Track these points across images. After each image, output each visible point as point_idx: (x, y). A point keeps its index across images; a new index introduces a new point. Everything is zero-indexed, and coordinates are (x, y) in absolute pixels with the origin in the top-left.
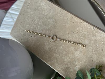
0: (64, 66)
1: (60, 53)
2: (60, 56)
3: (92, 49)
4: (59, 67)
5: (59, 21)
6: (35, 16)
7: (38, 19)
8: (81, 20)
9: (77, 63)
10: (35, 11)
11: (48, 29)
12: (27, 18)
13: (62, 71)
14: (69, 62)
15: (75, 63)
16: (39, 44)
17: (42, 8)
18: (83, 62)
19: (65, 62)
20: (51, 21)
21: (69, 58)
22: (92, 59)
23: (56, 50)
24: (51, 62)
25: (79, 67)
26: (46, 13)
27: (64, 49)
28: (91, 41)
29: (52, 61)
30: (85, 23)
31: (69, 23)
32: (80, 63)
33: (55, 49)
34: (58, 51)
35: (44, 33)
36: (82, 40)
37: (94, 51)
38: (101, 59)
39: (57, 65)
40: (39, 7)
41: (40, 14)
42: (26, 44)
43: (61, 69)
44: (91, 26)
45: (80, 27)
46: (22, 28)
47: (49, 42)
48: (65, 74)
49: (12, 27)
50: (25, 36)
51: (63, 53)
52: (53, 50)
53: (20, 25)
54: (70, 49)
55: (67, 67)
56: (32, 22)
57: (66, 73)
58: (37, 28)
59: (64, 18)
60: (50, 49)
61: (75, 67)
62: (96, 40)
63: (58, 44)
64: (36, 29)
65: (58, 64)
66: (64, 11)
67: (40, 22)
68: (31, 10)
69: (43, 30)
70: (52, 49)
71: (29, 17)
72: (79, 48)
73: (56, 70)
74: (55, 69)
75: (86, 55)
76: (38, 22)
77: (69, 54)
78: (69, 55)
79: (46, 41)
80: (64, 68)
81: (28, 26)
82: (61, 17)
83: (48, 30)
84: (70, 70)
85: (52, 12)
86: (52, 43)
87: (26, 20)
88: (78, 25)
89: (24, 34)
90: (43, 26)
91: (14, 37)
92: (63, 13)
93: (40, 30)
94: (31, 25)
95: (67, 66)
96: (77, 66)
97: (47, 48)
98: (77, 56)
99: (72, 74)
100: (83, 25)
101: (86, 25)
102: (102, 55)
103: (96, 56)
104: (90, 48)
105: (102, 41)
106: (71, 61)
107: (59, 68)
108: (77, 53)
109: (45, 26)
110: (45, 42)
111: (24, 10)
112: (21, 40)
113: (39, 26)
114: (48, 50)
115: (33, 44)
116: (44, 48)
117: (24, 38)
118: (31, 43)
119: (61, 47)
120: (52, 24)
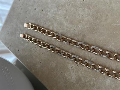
11: (76, 31)
12: (32, 6)
20: (86, 13)
23: (94, 85)
27: (116, 86)
33: (92, 83)
34: (99, 88)
42: (27, 60)
46: (21, 26)
50: (26, 44)
53: (18, 19)
56: (42, 15)
60: (80, 79)
76: (56, 14)
82: (113, 5)
83: (76, 35)
89: (24, 40)
90: (66, 24)
94: (39, 21)
112: (19, 50)
113: (56, 24)
114: (75, 82)
115: (42, 64)
116: (64, 75)
117: (23, 47)
118: (39, 61)
119: (107, 80)
120: (89, 21)
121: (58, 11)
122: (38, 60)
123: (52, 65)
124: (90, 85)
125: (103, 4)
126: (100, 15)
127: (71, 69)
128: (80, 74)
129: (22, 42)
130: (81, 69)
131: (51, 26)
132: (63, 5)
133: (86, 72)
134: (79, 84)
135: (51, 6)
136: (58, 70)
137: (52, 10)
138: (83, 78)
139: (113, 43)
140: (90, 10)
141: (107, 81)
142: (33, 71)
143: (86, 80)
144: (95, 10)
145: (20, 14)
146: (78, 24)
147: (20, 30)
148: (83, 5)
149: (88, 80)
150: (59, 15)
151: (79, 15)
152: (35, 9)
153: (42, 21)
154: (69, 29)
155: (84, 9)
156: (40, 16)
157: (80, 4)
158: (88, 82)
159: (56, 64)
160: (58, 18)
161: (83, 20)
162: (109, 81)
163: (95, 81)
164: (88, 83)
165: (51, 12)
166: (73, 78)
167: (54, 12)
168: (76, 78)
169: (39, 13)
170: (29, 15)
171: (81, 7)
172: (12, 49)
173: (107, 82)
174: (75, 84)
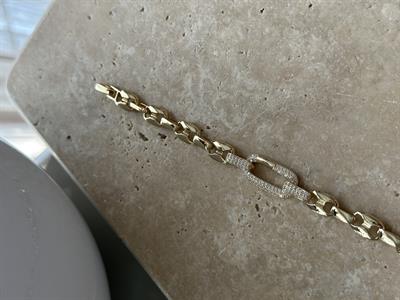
5: (381, 68)
11: (271, 105)
16: (180, 200)
20: (314, 49)
23: (306, 285)
33: (299, 277)
35: (232, 129)
42: (95, 175)
46: (86, 58)
47: (265, 208)
50: (97, 122)
52: (286, 278)
53: (78, 32)
56: (164, 34)
58: (188, 83)
60: (261, 260)
64: (179, 86)
67: (220, 42)
69: (229, 111)
70: (278, 272)
76: (210, 37)
79: (240, 199)
81: (131, 51)
83: (268, 116)
86: (286, 225)
89: (90, 107)
90: (239, 75)
93: (209, 103)
94: (149, 52)
97: (239, 251)
109: (251, 83)
110: (229, 197)
112: (69, 137)
113: (208, 70)
114: (243, 268)
115: (144, 193)
116: (213, 239)
117: (86, 131)
118: (132, 181)
119: (350, 274)
120: (318, 76)
121: (219, 28)
122: (131, 178)
123: (176, 202)
124: (294, 282)
125: (373, 29)
126: (358, 62)
127: (237, 222)
128: (265, 246)
129: (85, 114)
130: (268, 229)
131: (188, 74)
132: (239, 11)
133: (285, 242)
134: (255, 276)
135: (197, 9)
136: (195, 220)
137: (200, 24)
138: (272, 258)
139: (387, 162)
140: (326, 43)
141: (349, 277)
142: (109, 214)
143: (283, 267)
144: (344, 46)
145: (89, 18)
146: (280, 81)
147: (84, 71)
148: (305, 22)
149: (289, 266)
150: (219, 42)
151: (288, 53)
152: (143, 10)
153: (160, 55)
154: (247, 95)
155: (309, 34)
156: (158, 35)
157: (298, 16)
158: (287, 272)
159: (188, 202)
160: (215, 53)
161: (298, 71)
162: (357, 281)
163: (310, 272)
164: (287, 277)
165: (194, 27)
166: (238, 253)
167: (203, 28)
168: (248, 256)
169: (155, 26)
170: (119, 26)
171: (298, 29)
172: (46, 130)
173: (348, 281)
174: (243, 272)
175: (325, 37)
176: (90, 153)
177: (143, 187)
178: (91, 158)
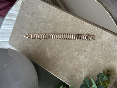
0: (69, 74)
1: (63, 59)
2: (64, 63)
3: (98, 53)
4: (64, 75)
5: (60, 25)
6: (33, 21)
7: (37, 24)
8: (83, 21)
9: (83, 70)
10: (33, 15)
12: (25, 24)
13: (67, 79)
14: (74, 69)
15: (81, 69)
16: (40, 51)
17: (40, 12)
18: (89, 68)
19: (69, 69)
21: (74, 65)
22: (99, 64)
24: (55, 71)
25: (85, 74)
26: (45, 17)
27: (68, 55)
28: (96, 44)
29: (56, 69)
30: (88, 25)
31: (70, 25)
32: (87, 69)
33: (58, 56)
34: (61, 57)
36: (86, 44)
37: (100, 54)
38: (109, 63)
39: (61, 73)
40: (37, 11)
41: (38, 18)
42: (26, 52)
43: (66, 77)
44: (95, 27)
45: (82, 29)
46: (20, 35)
47: (51, 48)
48: (71, 83)
49: (10, 35)
50: (24, 44)
51: (67, 60)
53: (18, 32)
54: (74, 54)
55: (72, 75)
56: (31, 28)
57: (72, 81)
59: (64, 20)
60: (53, 56)
61: (81, 74)
62: (101, 42)
63: (60, 50)
65: (63, 72)
66: (65, 12)
67: (39, 27)
68: (28, 15)
70: (55, 56)
71: (26, 22)
72: (83, 52)
73: (61, 78)
74: (59, 77)
75: (91, 60)
76: (37, 27)
77: (74, 60)
78: (73, 62)
79: (48, 48)
80: (69, 76)
82: (61, 20)
84: (76, 78)
85: (51, 15)
86: (54, 49)
87: (24, 26)
88: (80, 27)
90: (43, 31)
91: (13, 46)
92: (63, 15)
94: (29, 31)
95: (72, 73)
96: (83, 73)
97: (49, 55)
98: (83, 62)
99: (79, 82)
100: (86, 27)
101: (89, 26)
102: (109, 59)
103: (103, 60)
104: (96, 51)
105: (108, 43)
106: (76, 68)
107: (64, 77)
108: (82, 58)
110: (46, 48)
111: (21, 15)
112: (21, 48)
114: (51, 58)
116: (45, 55)
117: (23, 46)
119: (64, 53)
120: (53, 28)
121: (38, 25)
122: (31, 51)
127: (48, 52)
128: (53, 53)
129: (22, 43)
132: (40, 22)
137: (36, 25)
144: (55, 23)
151: (48, 26)
152: (27, 26)
155: (50, 23)
160: (39, 29)
161: (50, 28)
170: (24, 29)
171: (48, 22)
172: (17, 48)
175: (52, 23)
176: (25, 49)
177: (33, 52)
178: (25, 50)
